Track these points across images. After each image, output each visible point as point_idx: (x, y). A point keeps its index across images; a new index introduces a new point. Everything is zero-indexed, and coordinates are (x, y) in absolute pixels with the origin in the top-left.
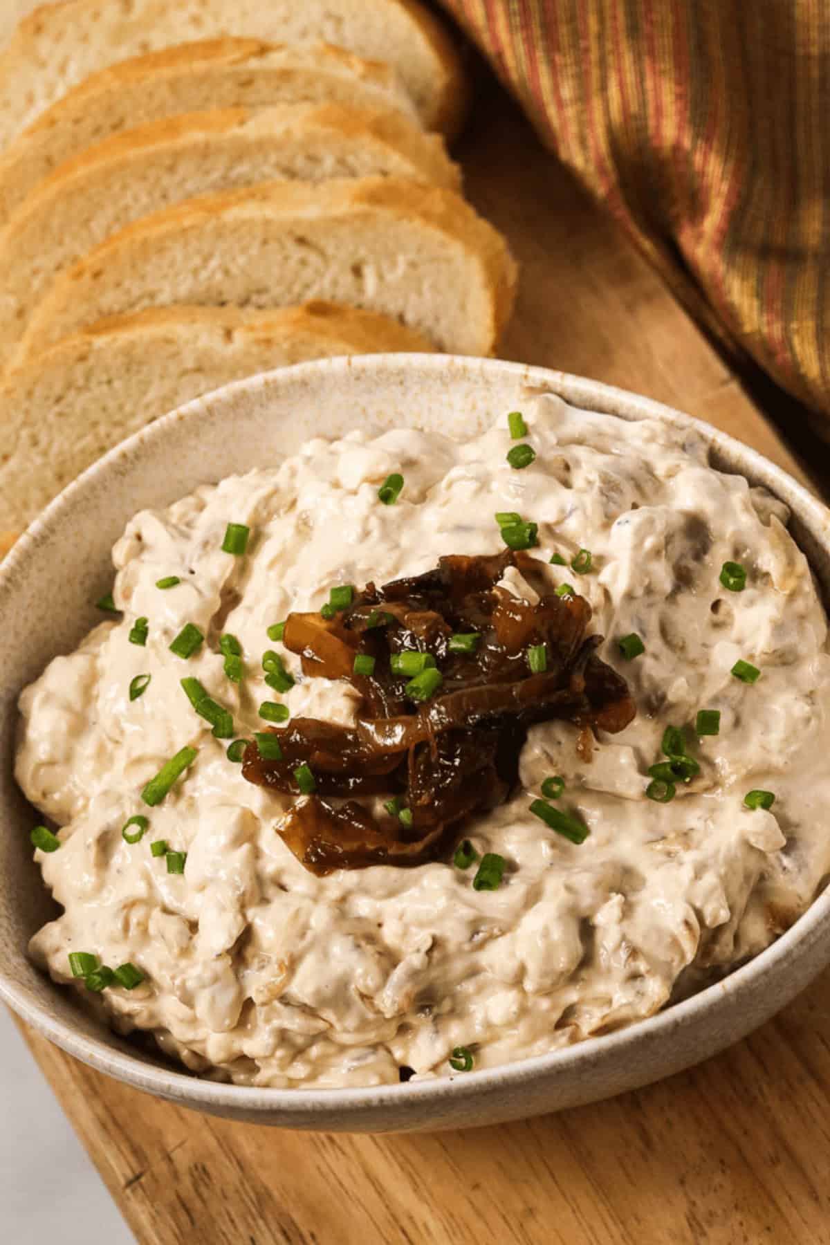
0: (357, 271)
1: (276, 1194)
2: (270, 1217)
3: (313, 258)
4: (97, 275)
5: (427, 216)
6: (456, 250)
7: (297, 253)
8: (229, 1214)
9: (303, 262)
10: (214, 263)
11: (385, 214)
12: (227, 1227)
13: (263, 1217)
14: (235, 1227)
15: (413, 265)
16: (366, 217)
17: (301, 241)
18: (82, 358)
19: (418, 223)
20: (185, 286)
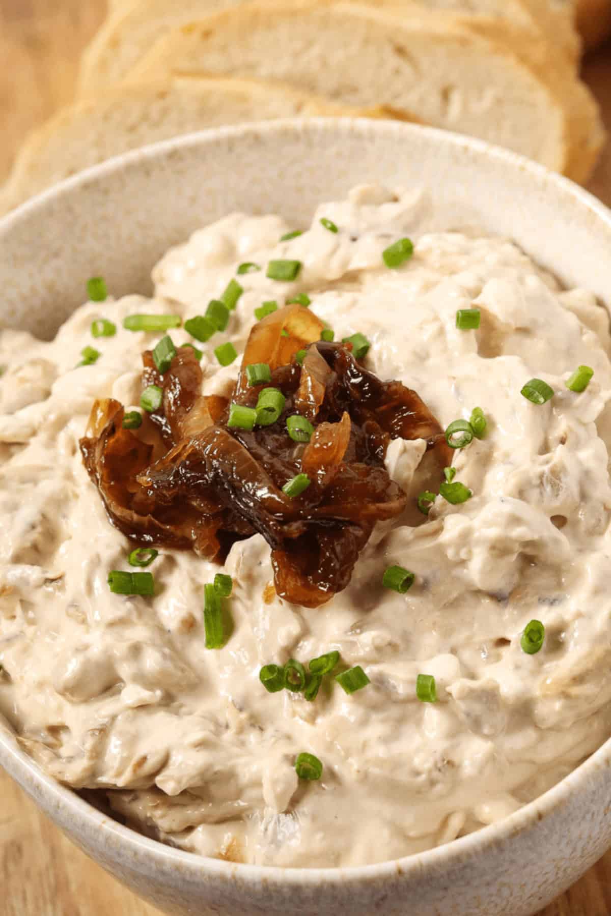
0: (446, 95)
1: (74, 887)
2: (60, 905)
3: (407, 69)
4: (207, 34)
5: (523, 59)
6: (541, 96)
7: (393, 61)
8: (24, 892)
9: (397, 72)
10: (316, 51)
11: (482, 44)
12: (17, 903)
13: (54, 904)
14: (25, 905)
15: (499, 101)
16: (464, 42)
17: (400, 51)
18: (162, 95)
19: (511, 61)
20: (283, 66)
